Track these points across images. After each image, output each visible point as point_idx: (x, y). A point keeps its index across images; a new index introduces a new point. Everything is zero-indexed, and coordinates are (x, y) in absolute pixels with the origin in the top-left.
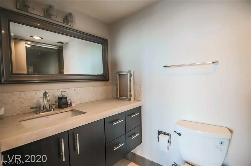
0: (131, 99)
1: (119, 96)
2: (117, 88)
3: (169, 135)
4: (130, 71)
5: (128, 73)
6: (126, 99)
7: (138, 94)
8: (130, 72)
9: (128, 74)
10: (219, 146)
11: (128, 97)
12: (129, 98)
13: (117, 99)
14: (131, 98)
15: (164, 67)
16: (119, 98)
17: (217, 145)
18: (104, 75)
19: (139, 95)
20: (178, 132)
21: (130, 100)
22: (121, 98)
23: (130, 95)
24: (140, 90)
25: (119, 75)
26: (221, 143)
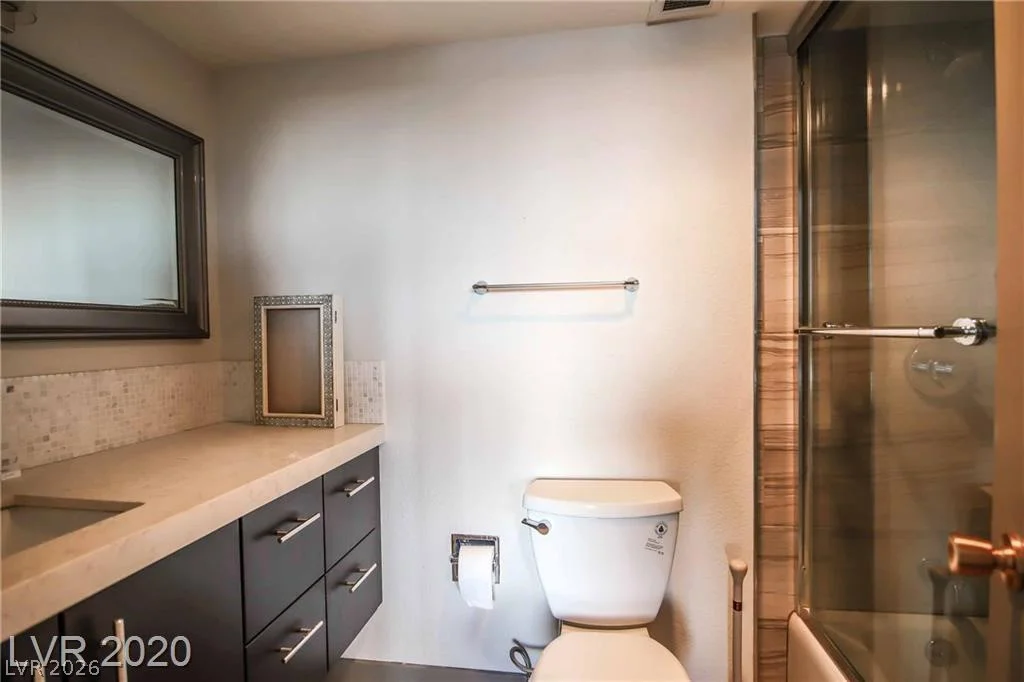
0: (332, 421)
1: (269, 412)
2: (257, 376)
3: (492, 543)
4: (330, 296)
5: (321, 307)
6: (307, 423)
7: (365, 396)
8: (328, 299)
9: (319, 309)
10: (654, 541)
11: (320, 413)
12: (323, 415)
13: (259, 422)
14: (332, 416)
15: (476, 287)
16: (270, 418)
17: (649, 539)
18: (186, 311)
19: (371, 400)
20: (536, 519)
21: (329, 424)
22: (281, 418)
23: (330, 401)
24: (375, 378)
25: (268, 311)
26: (661, 530)
